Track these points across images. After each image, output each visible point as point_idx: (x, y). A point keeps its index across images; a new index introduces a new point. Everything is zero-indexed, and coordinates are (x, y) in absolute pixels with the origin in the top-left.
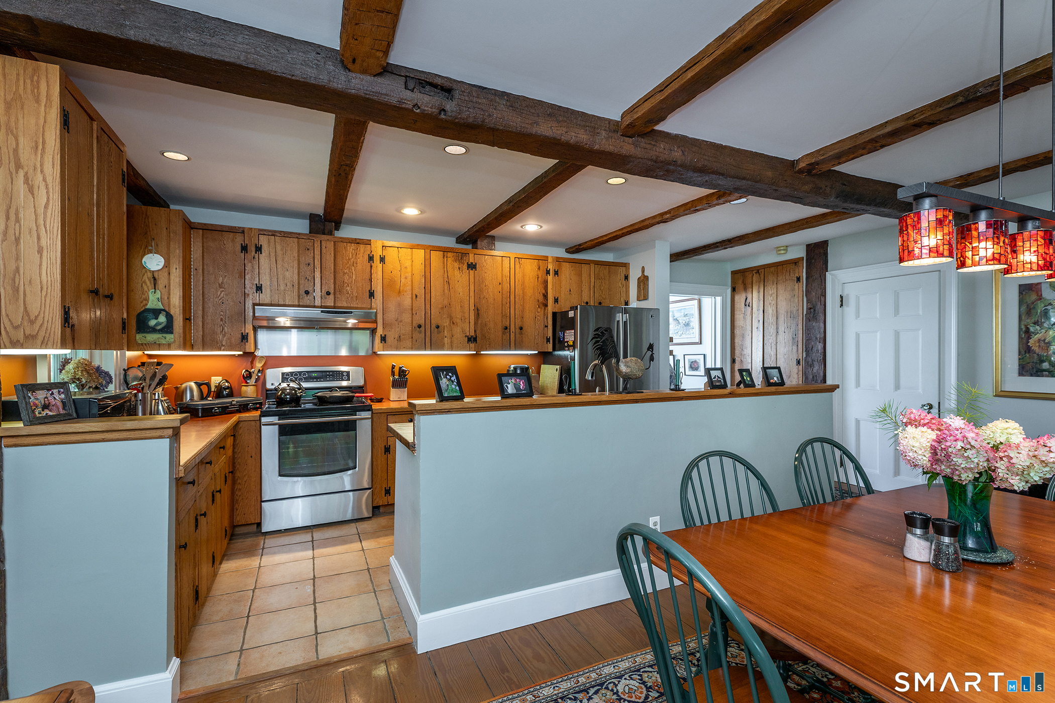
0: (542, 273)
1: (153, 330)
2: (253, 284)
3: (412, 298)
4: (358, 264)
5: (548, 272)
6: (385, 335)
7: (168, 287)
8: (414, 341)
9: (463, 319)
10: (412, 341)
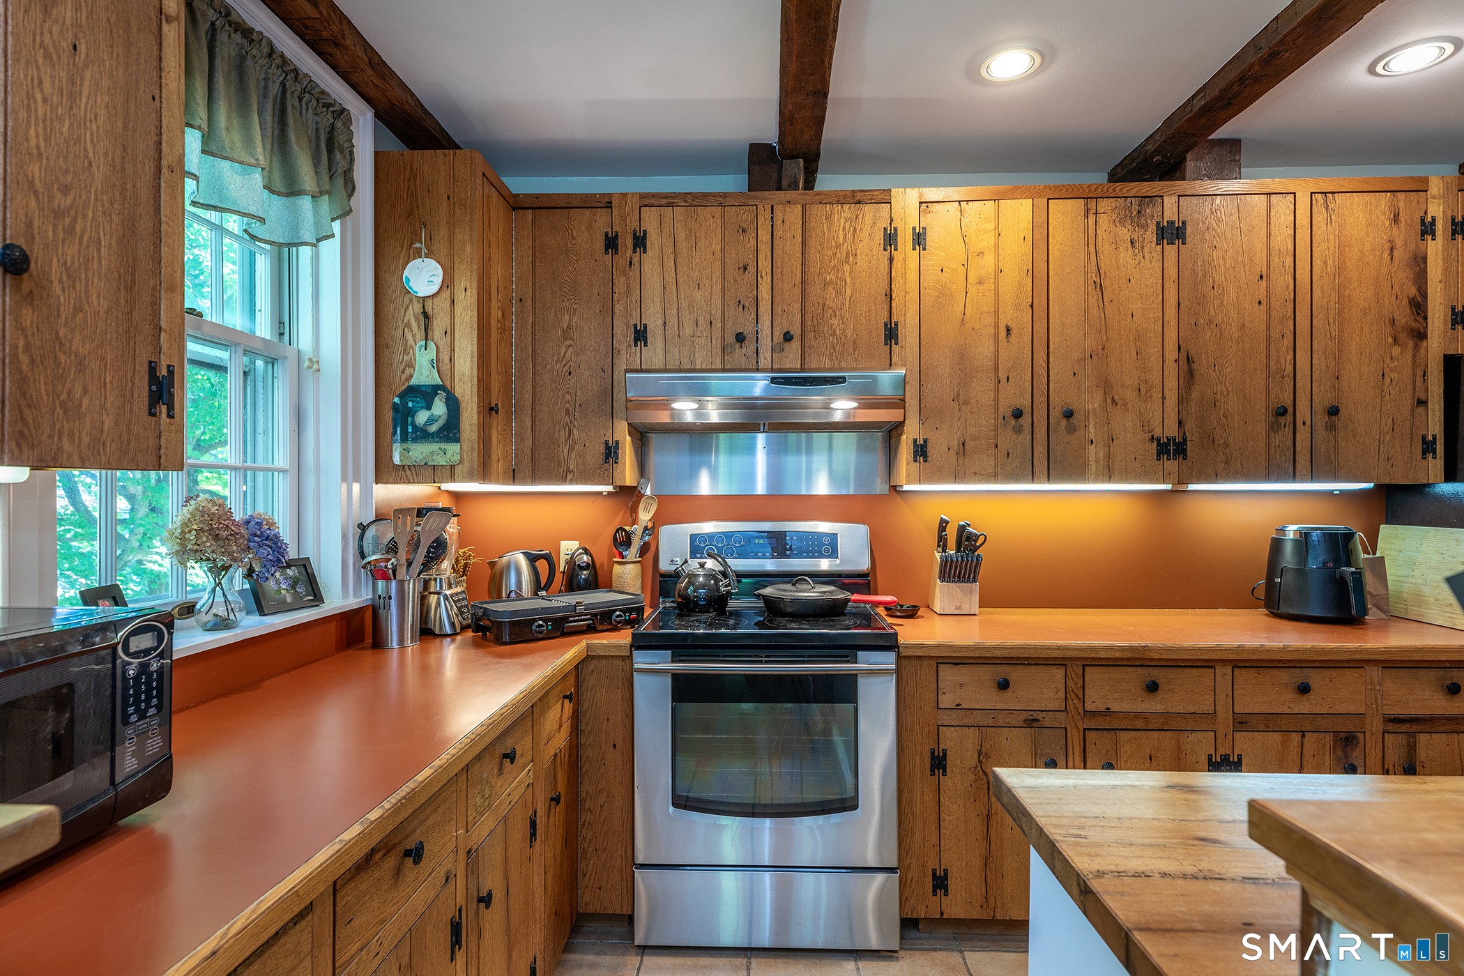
0: (1406, 233)
1: (423, 435)
2: (627, 325)
3: (996, 337)
4: (859, 257)
5: (1428, 229)
6: (926, 441)
7: (450, 333)
8: (1002, 454)
9: (1142, 392)
10: (996, 456)
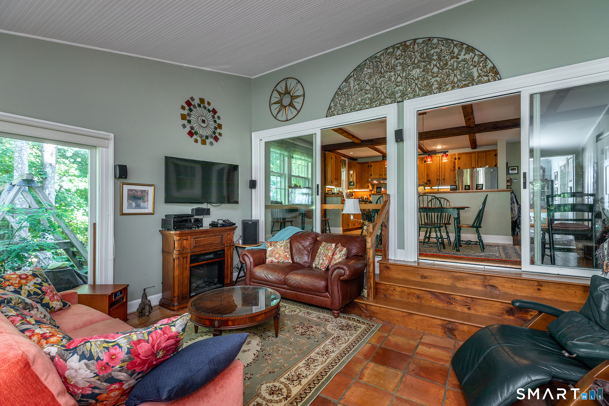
0: (453, 160)
1: (351, 185)
2: (370, 174)
5: (455, 159)
7: (353, 177)
9: (423, 178)
